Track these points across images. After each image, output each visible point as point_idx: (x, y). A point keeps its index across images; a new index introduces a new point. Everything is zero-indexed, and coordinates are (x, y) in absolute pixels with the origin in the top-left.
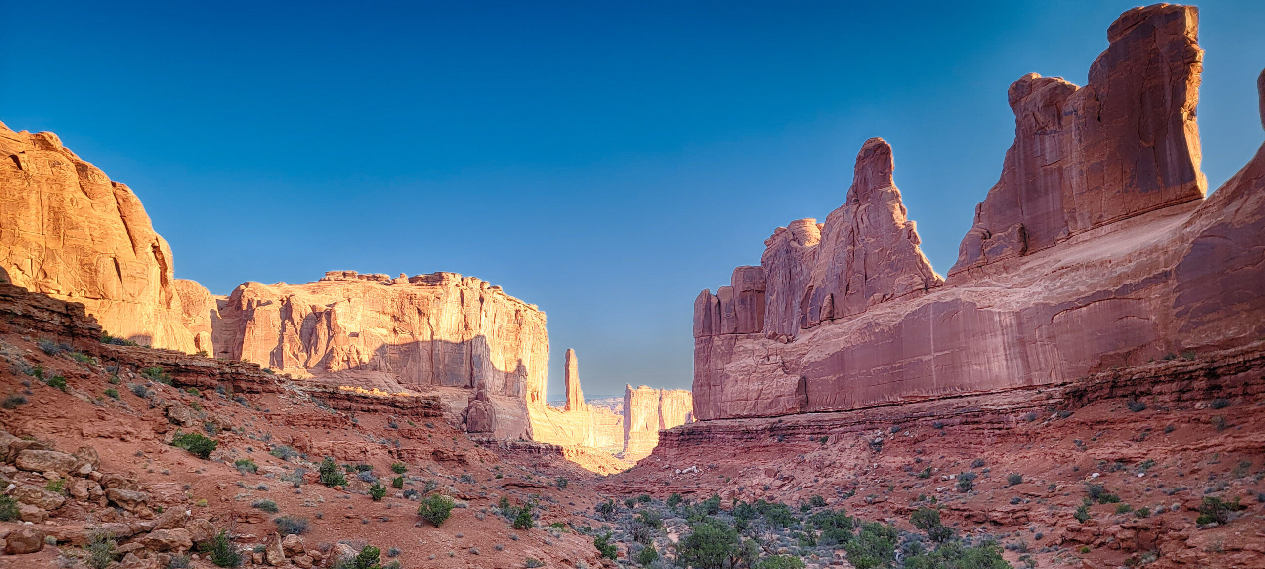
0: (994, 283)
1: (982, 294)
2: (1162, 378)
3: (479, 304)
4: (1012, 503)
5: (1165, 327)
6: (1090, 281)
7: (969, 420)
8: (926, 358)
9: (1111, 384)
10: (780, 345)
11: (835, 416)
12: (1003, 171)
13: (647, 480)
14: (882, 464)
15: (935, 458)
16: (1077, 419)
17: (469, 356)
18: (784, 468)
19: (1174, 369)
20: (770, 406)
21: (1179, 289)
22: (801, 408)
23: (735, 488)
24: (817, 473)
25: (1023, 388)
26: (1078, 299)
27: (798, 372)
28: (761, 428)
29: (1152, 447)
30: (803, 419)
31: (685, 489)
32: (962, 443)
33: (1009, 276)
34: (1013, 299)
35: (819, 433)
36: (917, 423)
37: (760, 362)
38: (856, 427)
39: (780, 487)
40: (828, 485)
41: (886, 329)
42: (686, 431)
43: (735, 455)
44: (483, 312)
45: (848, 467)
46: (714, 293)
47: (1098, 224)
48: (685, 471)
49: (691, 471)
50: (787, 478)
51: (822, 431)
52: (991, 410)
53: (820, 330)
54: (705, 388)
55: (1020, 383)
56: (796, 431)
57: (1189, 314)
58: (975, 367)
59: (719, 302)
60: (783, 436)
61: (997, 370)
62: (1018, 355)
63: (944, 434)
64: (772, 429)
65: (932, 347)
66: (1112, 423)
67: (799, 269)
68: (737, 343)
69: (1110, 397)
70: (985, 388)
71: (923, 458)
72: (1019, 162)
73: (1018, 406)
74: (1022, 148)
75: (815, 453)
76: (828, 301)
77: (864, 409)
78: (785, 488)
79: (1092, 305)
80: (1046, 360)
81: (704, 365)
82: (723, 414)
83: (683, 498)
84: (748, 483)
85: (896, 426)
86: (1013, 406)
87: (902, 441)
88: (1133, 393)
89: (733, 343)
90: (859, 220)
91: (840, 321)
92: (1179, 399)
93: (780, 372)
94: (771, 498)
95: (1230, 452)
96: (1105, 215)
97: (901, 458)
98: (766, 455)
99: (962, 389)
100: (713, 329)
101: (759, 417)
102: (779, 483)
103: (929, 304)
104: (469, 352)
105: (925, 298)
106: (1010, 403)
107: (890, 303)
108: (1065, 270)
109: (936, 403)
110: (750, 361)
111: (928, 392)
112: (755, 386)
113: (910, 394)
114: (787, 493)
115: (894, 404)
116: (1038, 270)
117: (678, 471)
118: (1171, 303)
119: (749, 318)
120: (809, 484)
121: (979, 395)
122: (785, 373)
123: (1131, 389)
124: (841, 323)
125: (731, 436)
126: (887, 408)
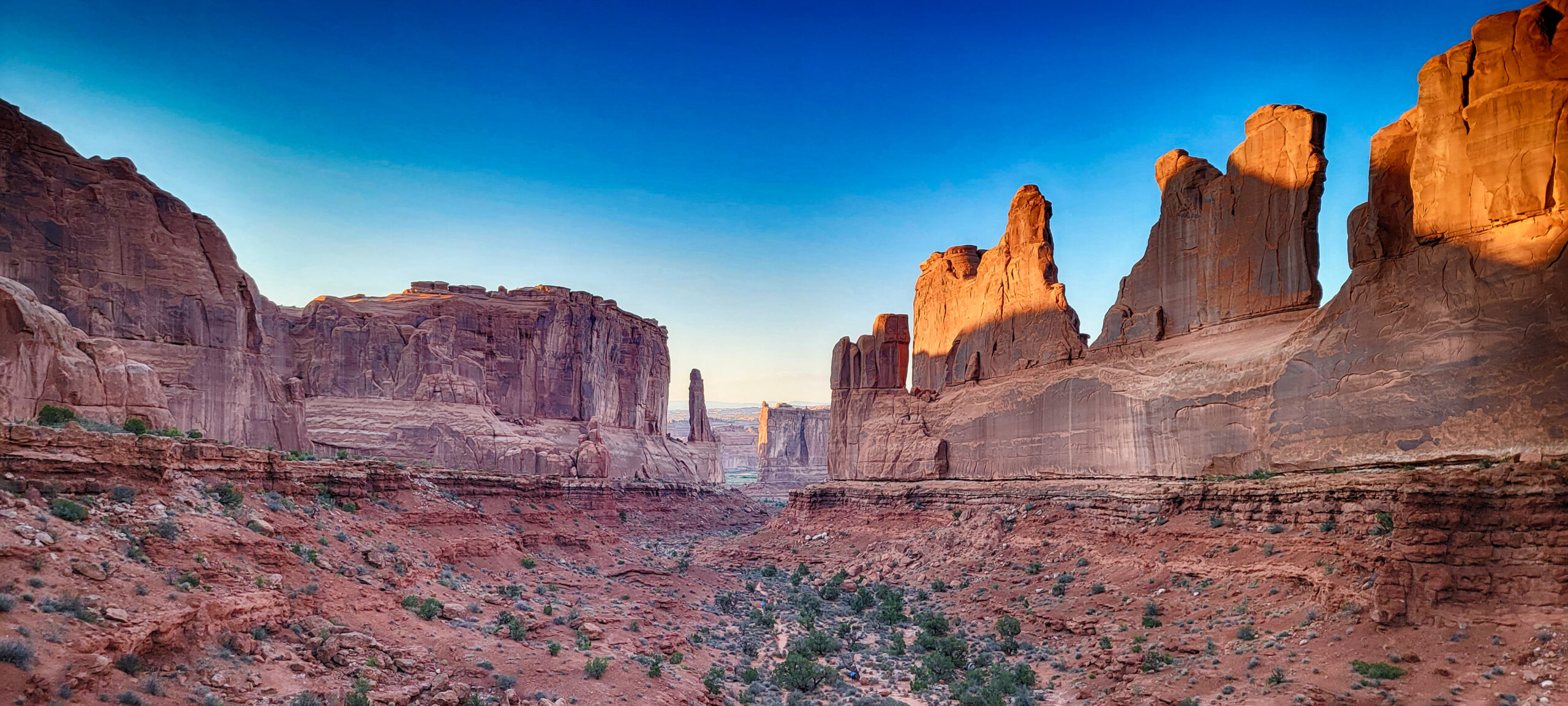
0: (1131, 365)
1: (1117, 377)
2: (1239, 498)
3: (589, 323)
4: (1088, 614)
5: (1262, 439)
6: (1209, 382)
7: (1098, 504)
8: (1064, 435)
9: (1201, 497)
10: (922, 403)
11: (974, 485)
12: (1147, 248)
13: (774, 546)
14: (1011, 544)
15: (1062, 541)
16: (1167, 530)
17: (578, 384)
18: (915, 543)
19: (1247, 491)
20: (908, 469)
21: (1274, 405)
22: (940, 474)
23: (864, 564)
24: (946, 552)
25: (1149, 477)
26: (1198, 398)
27: (940, 435)
28: (897, 493)
29: (1215, 566)
30: (941, 486)
31: (813, 559)
32: (1090, 527)
33: (1145, 360)
34: (1144, 386)
35: (956, 503)
36: (1051, 501)
37: (900, 421)
38: (994, 499)
39: (908, 565)
40: (955, 566)
41: (1028, 399)
42: (818, 492)
43: (868, 522)
44: (595, 333)
45: (978, 547)
46: (854, 340)
47: (1226, 320)
48: (815, 537)
49: (821, 538)
50: (916, 555)
51: (960, 500)
52: (1117, 498)
53: (963, 391)
54: (841, 445)
55: (1147, 472)
56: (934, 499)
57: (1279, 432)
58: (1108, 450)
59: (859, 353)
60: (920, 504)
61: (1127, 456)
62: (1145, 444)
63: (1075, 517)
64: (908, 496)
65: (1070, 425)
66: (1194, 536)
67: (954, 304)
68: (877, 398)
69: (1200, 508)
70: (1115, 473)
71: (1050, 541)
72: (1162, 242)
73: (1140, 497)
74: (1165, 227)
75: (947, 530)
76: (974, 360)
77: (1003, 480)
78: (913, 566)
79: (1208, 406)
80: (1169, 453)
81: (841, 421)
82: (859, 475)
83: (810, 570)
84: (877, 558)
85: (1031, 503)
86: (1136, 497)
87: (1034, 521)
88: (1218, 507)
89: (872, 399)
90: (1010, 275)
91: (985, 382)
92: (1251, 519)
93: (920, 433)
94: (898, 577)
95: (1268, 578)
96: (1232, 312)
97: (1029, 539)
98: (901, 524)
99: (1095, 471)
100: (852, 381)
101: (897, 480)
102: (908, 560)
103: (1069, 379)
104: (578, 379)
105: (1067, 371)
106: (1133, 493)
107: (1034, 371)
108: (1190, 366)
109: (1071, 483)
110: (889, 420)
111: (1064, 470)
112: (893, 447)
113: (1047, 470)
114: (915, 571)
115: (1031, 479)
116: (1170, 359)
117: (808, 537)
118: (1268, 417)
119: (891, 373)
120: (937, 564)
121: (1110, 479)
122: (926, 435)
123: (1217, 503)
124: (986, 385)
125: (866, 501)
126: (1025, 482)
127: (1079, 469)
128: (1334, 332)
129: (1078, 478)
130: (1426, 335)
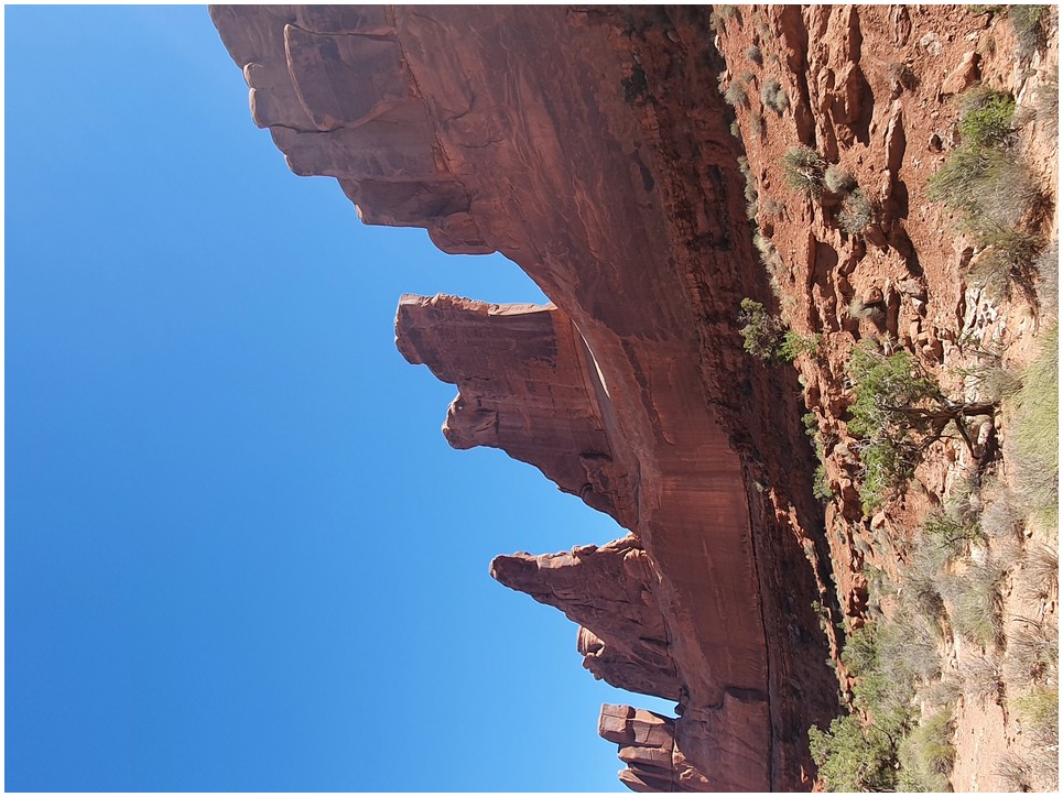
1: (645, 501)
5: (677, 350)
6: (633, 407)
8: (710, 563)
9: (724, 407)
12: (529, 463)
20: (758, 734)
21: (639, 335)
22: (763, 699)
26: (650, 420)
27: (721, 692)
30: (775, 701)
34: (650, 476)
57: (664, 329)
61: (723, 500)
65: (698, 555)
70: (745, 514)
74: (509, 445)
79: (656, 409)
80: (713, 455)
93: (719, 714)
99: (745, 536)
109: (759, 562)
115: (761, 604)
116: (623, 449)
118: (653, 343)
122: (721, 706)
126: (766, 610)
127: (745, 552)
128: (554, 267)
129: (755, 554)
130: (534, 165)
